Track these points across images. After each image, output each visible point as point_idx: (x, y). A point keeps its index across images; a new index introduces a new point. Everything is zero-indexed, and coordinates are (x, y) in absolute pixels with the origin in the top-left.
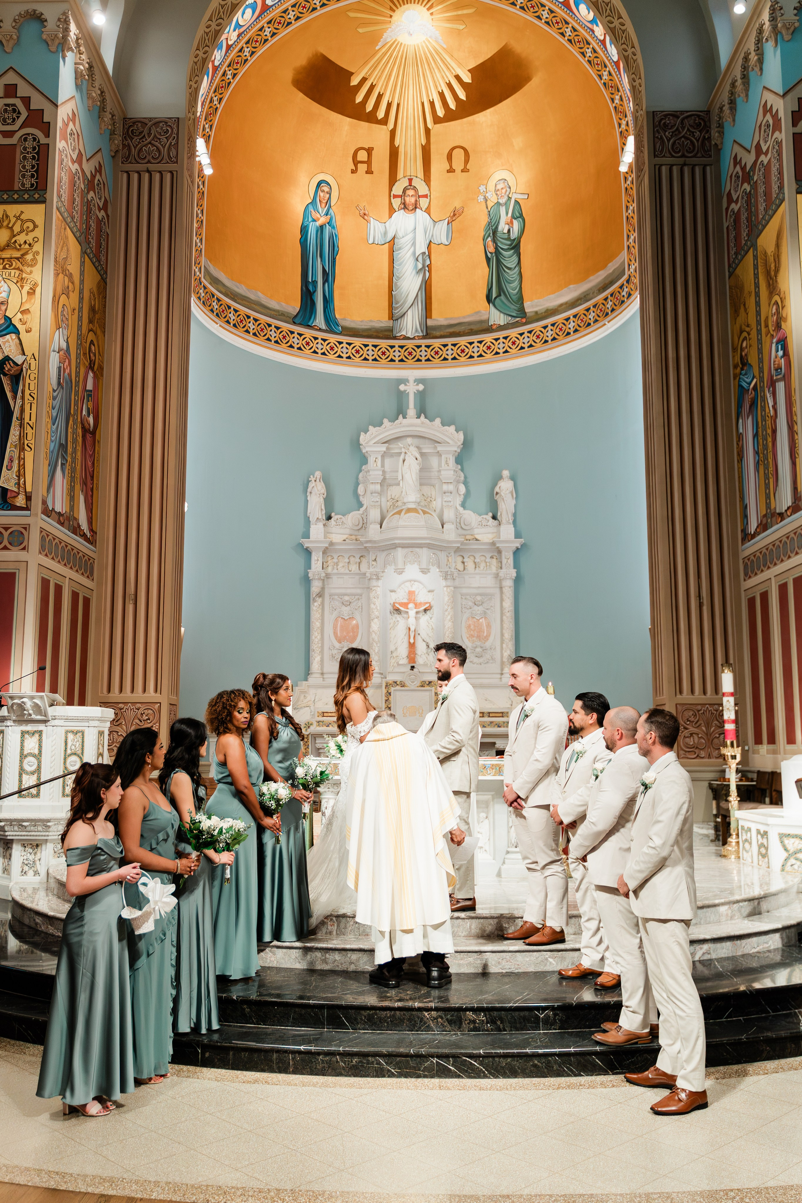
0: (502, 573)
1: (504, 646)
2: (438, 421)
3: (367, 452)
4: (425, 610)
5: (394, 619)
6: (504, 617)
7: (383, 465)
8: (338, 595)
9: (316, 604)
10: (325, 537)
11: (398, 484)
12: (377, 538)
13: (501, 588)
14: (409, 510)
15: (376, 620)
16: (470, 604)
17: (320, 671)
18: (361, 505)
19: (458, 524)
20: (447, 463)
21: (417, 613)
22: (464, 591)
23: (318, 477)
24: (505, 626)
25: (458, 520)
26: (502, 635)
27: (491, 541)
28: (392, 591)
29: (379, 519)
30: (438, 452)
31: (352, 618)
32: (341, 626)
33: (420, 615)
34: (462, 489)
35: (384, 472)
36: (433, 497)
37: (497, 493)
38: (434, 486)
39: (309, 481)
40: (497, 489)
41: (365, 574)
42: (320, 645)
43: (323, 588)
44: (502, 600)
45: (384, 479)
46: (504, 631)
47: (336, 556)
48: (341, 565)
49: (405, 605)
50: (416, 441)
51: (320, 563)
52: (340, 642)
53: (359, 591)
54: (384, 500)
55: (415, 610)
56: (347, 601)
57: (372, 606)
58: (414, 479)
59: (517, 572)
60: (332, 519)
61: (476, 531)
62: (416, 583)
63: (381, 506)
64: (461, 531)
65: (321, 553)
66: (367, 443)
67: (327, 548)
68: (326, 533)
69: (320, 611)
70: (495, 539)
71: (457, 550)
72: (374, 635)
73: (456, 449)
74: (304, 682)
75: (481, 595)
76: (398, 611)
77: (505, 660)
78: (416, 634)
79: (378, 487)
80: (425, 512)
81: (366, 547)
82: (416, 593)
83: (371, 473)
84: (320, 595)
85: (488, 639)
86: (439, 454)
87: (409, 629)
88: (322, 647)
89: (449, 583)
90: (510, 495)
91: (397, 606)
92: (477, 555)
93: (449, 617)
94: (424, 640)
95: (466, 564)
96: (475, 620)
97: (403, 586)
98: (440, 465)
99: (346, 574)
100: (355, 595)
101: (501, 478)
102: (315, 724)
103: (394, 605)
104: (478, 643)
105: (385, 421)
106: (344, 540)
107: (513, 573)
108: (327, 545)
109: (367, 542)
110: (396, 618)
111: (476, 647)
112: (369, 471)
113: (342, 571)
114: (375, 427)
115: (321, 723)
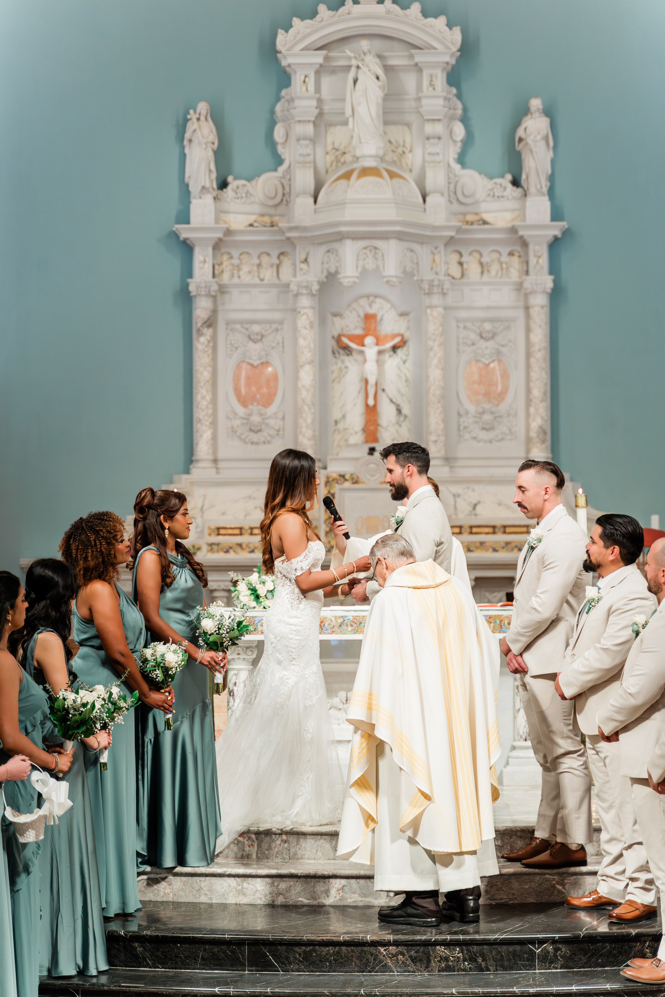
0: (529, 282)
1: (532, 410)
2: (416, 8)
3: (289, 65)
4: (394, 348)
5: (340, 364)
6: (532, 360)
7: (318, 89)
8: (242, 322)
9: (202, 339)
10: (217, 221)
11: (346, 123)
12: (307, 222)
13: (527, 308)
14: (365, 172)
15: (307, 368)
16: (473, 336)
17: (211, 457)
18: (279, 161)
19: (452, 195)
20: (431, 84)
21: (380, 352)
22: (463, 314)
23: (204, 112)
24: (534, 375)
25: (452, 187)
26: (528, 391)
27: (510, 225)
28: (335, 315)
29: (311, 186)
30: (416, 65)
31: (266, 364)
32: (248, 378)
33: (387, 356)
34: (459, 130)
35: (320, 101)
36: (408, 146)
37: (521, 140)
38: (408, 125)
39: (186, 121)
40: (520, 132)
41: (287, 285)
42: (210, 411)
43: (215, 312)
44: (528, 330)
45: (321, 115)
46: (532, 385)
47: (235, 253)
48: (245, 269)
49: (360, 340)
50: (378, 44)
51: (208, 268)
52: (244, 404)
53: (277, 316)
54: (320, 152)
55: (376, 349)
56: (257, 334)
57: (301, 342)
58: (374, 114)
59: (554, 281)
60: (230, 187)
61: (484, 206)
62: (378, 300)
63: (315, 162)
64: (456, 207)
65: (210, 250)
66: (289, 50)
67: (220, 240)
68: (219, 213)
69: (210, 352)
70: (516, 223)
71: (450, 242)
72: (304, 394)
73: (447, 59)
74: (184, 477)
75: (491, 320)
76: (347, 349)
77: (533, 434)
78: (379, 389)
79: (309, 129)
80: (392, 175)
81: (288, 239)
82: (379, 317)
83: (297, 103)
84: (210, 323)
85: (503, 399)
86: (418, 68)
87: (367, 381)
88: (215, 414)
89: (436, 300)
90: (543, 144)
91: (345, 340)
92: (485, 251)
93: (435, 361)
94: (392, 401)
95: (465, 266)
96: (481, 365)
97: (354, 305)
98: (419, 88)
99: (255, 286)
100: (270, 322)
101: (526, 111)
102: (205, 548)
103: (338, 340)
104: (487, 406)
105: (322, 8)
106: (251, 225)
107: (548, 282)
108: (220, 235)
109: (291, 229)
110: (343, 362)
111: (483, 413)
112: (292, 100)
113: (246, 279)
114: (302, 19)
115: (215, 547)
